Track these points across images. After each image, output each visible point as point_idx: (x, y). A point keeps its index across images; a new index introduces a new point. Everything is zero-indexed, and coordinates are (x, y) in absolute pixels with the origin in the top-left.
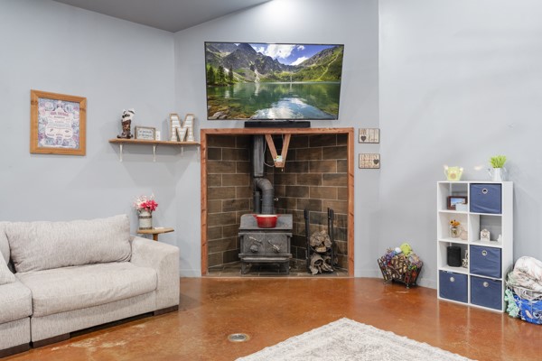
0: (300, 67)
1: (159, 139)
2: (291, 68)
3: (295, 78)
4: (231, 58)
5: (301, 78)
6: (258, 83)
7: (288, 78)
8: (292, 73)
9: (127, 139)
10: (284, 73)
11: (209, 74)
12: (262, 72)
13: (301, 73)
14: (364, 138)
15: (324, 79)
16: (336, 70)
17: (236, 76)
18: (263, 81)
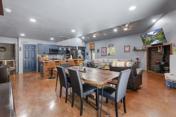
0: (156, 35)
1: (141, 49)
2: (154, 35)
3: (155, 37)
4: (144, 36)
5: (157, 36)
6: (149, 39)
7: (154, 37)
8: (155, 36)
9: (135, 50)
10: (153, 36)
11: (142, 39)
12: (150, 37)
13: (156, 36)
14: (174, 45)
15: (161, 36)
16: (163, 33)
17: (146, 39)
18: (150, 38)
